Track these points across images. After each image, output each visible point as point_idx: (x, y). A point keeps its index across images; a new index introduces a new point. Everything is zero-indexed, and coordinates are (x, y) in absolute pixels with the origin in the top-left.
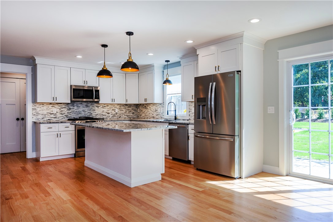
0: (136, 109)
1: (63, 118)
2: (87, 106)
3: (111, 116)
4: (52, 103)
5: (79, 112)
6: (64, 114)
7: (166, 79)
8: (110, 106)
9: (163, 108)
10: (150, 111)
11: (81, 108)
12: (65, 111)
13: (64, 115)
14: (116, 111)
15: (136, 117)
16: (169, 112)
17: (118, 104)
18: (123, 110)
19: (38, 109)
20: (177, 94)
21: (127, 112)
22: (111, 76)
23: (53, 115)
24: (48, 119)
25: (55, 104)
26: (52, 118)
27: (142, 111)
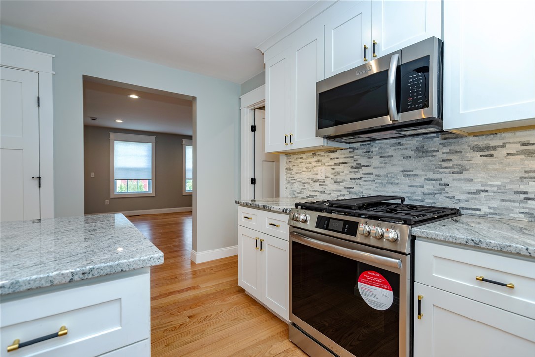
2: (422, 152)
6: (343, 181)
19: (294, 170)
23: (318, 184)
25: (322, 153)
26: (316, 191)
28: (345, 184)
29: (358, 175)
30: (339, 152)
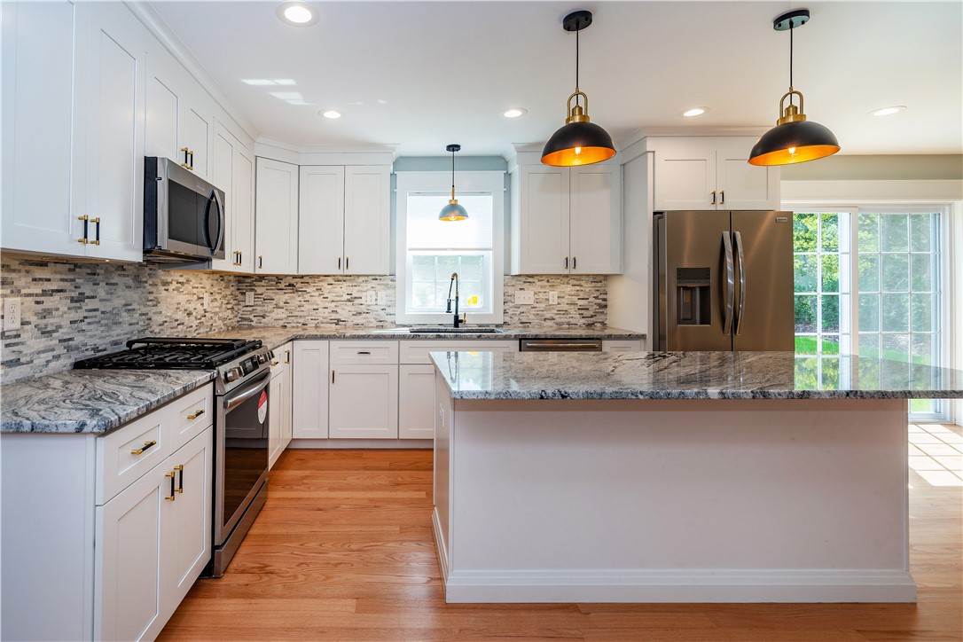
5: (111, 312)
6: (57, 329)
12: (62, 310)
13: (54, 341)
14: (204, 301)
18: (216, 299)
21: (224, 306)
27: (274, 302)
28: (60, 334)
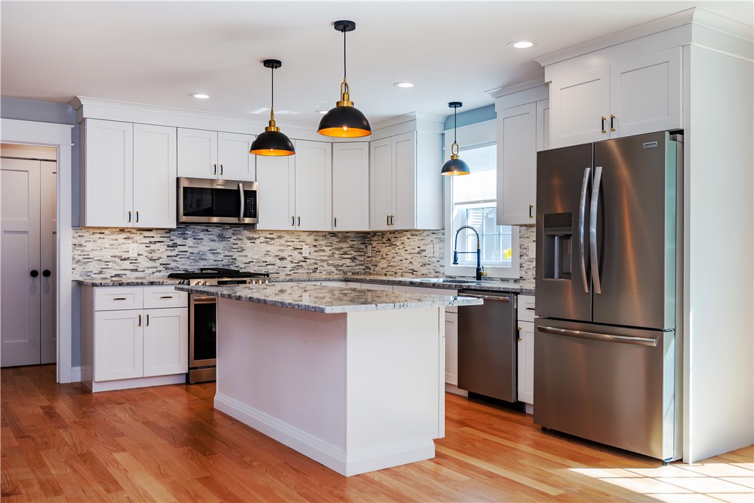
0: (363, 246)
1: (155, 270)
2: (222, 237)
3: (290, 266)
4: (127, 228)
5: (198, 253)
6: (159, 259)
7: (452, 157)
8: (287, 237)
9: (441, 245)
10: (402, 251)
11: (205, 243)
12: (162, 251)
13: (157, 264)
14: (303, 251)
15: (363, 272)
16: (458, 255)
17: (311, 233)
18: (324, 251)
19: (89, 246)
20: (485, 201)
21: (336, 256)
22: (290, 149)
23: (128, 262)
24: (114, 273)
25: (134, 231)
26: (126, 270)
27: (381, 254)
28: (161, 261)
29: (174, 253)
30: (154, 231)
